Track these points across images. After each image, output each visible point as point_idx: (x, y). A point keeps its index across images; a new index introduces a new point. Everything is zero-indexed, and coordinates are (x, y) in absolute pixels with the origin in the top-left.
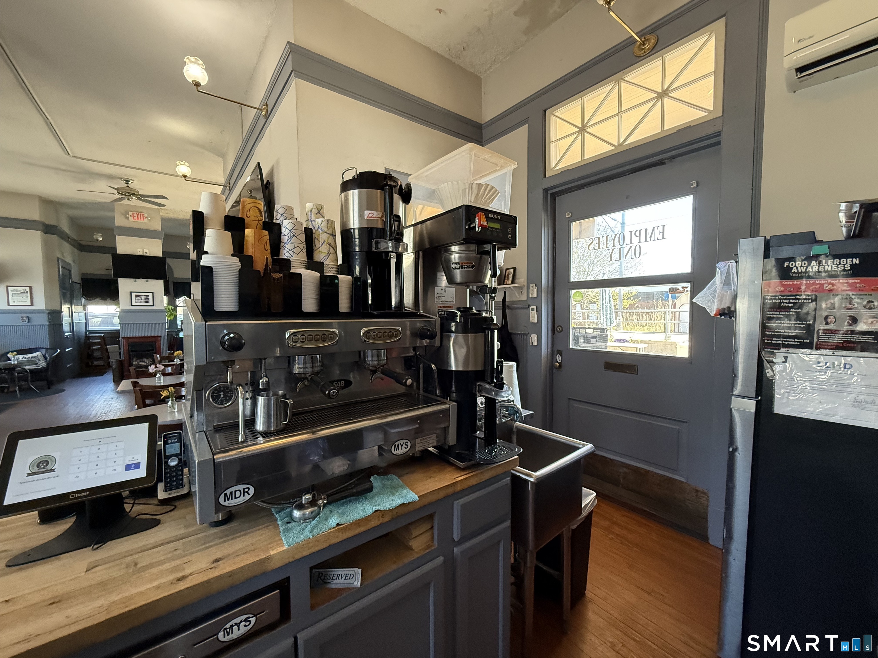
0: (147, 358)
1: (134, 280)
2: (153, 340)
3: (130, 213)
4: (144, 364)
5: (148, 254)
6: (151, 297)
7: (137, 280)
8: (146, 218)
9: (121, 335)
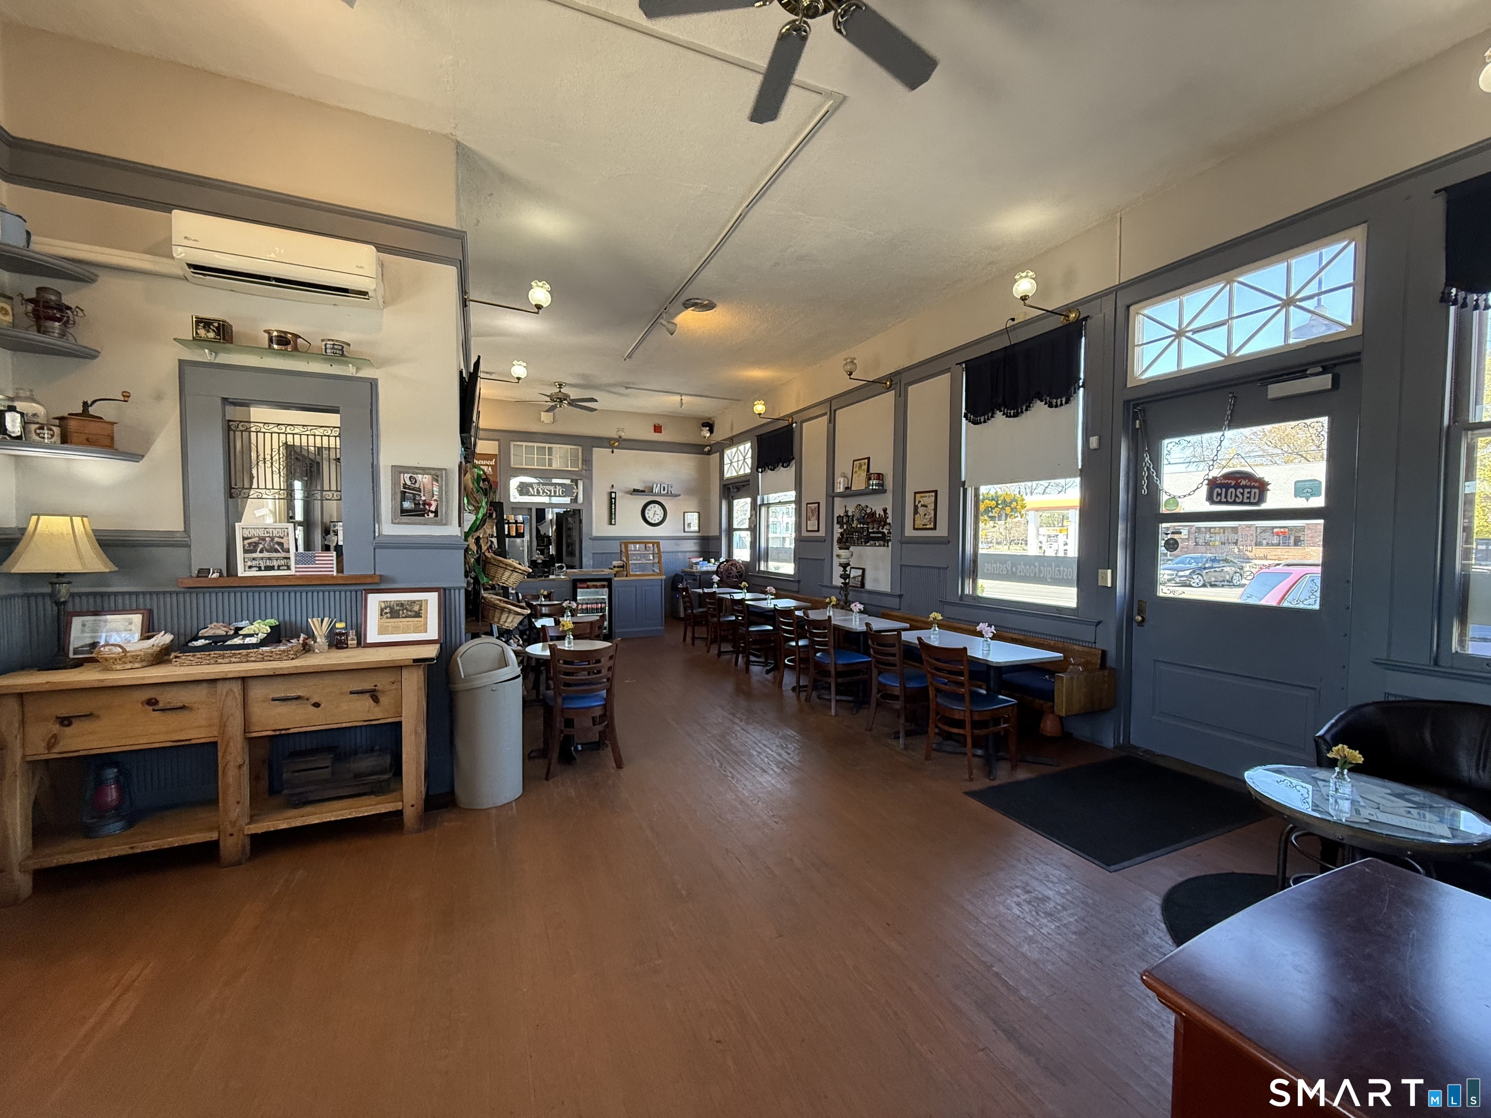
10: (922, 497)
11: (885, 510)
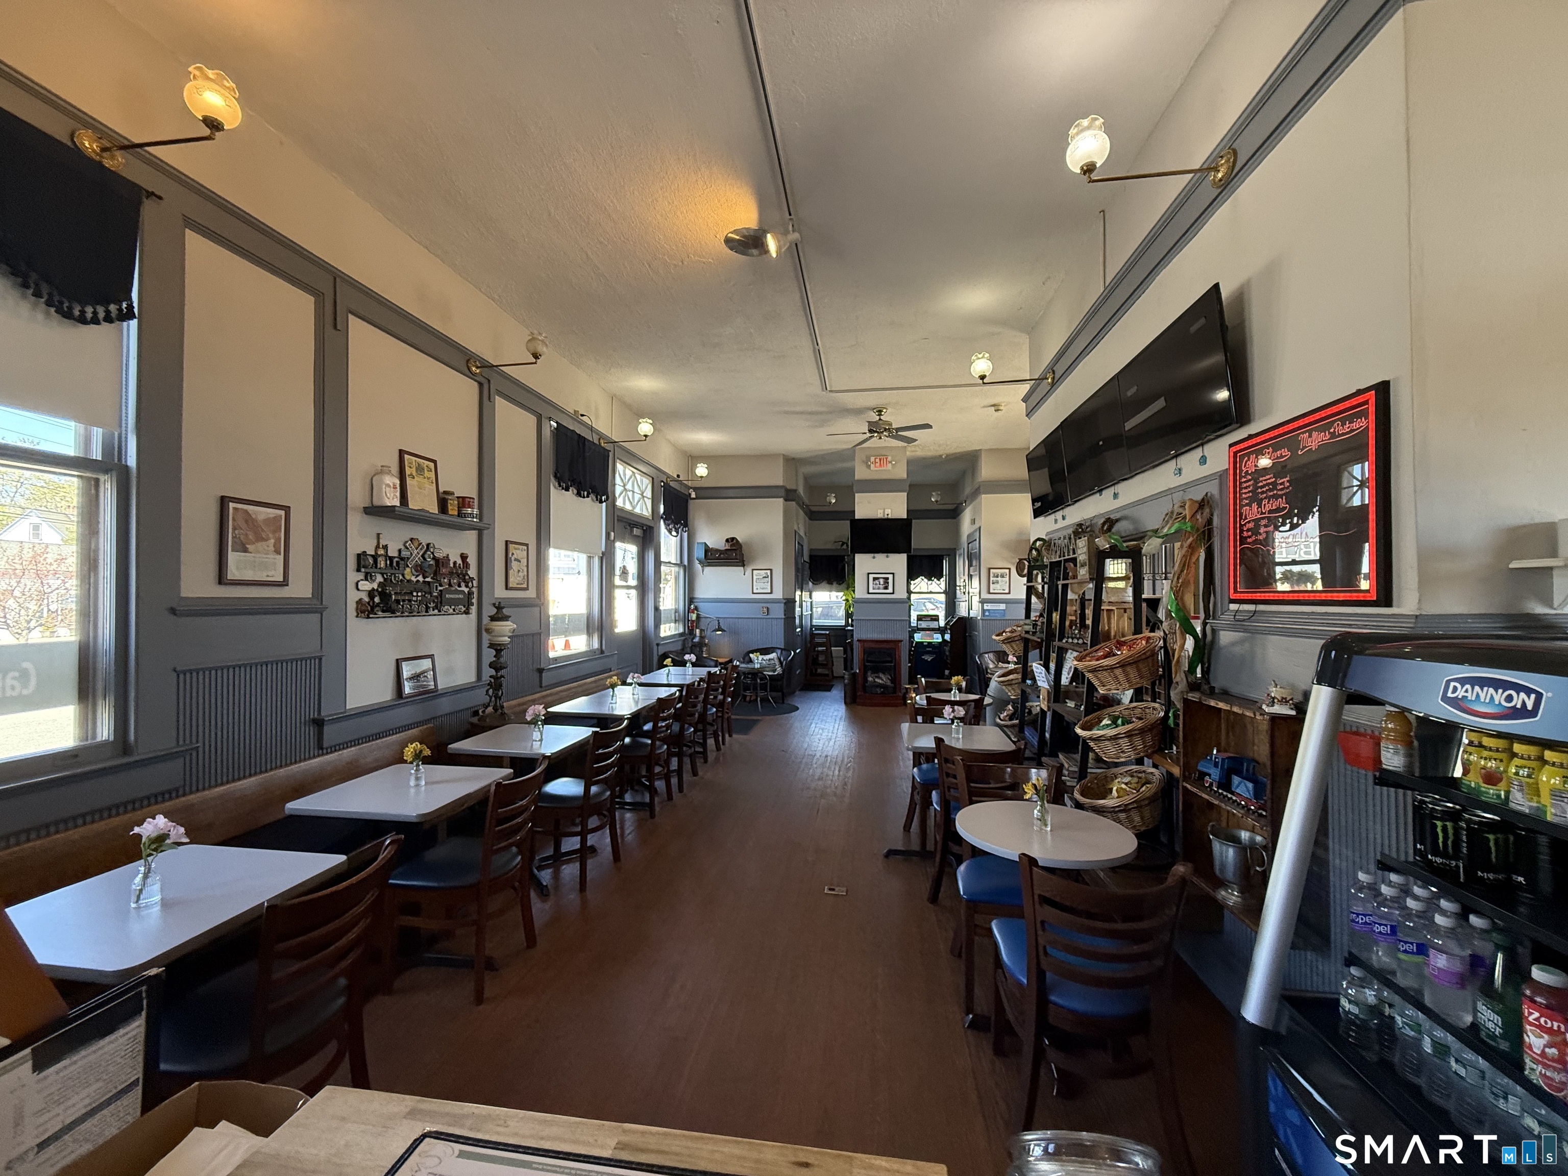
0: (884, 673)
1: (872, 555)
2: (892, 645)
3: (872, 459)
4: (880, 681)
5: (890, 517)
6: (890, 581)
7: (876, 555)
8: (890, 462)
9: (856, 637)
10: (516, 549)
11: (464, 557)
